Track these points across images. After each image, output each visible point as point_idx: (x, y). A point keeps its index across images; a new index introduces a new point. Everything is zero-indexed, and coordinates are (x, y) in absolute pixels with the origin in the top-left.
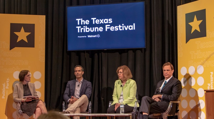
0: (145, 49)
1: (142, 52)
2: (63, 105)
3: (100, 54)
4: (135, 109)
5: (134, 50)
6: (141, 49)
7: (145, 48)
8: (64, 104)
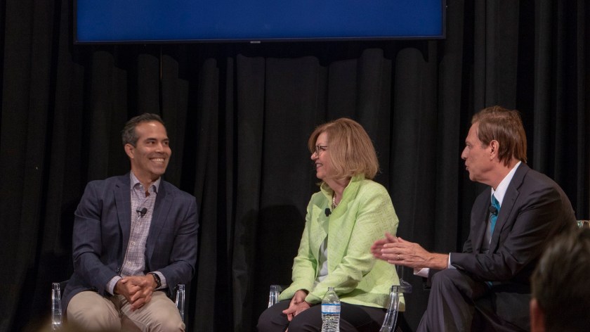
0: (441, 45)
1: (426, 58)
2: (53, 298)
3: (230, 61)
4: (389, 324)
5: (392, 48)
6: (420, 45)
7: (444, 37)
8: (59, 292)
